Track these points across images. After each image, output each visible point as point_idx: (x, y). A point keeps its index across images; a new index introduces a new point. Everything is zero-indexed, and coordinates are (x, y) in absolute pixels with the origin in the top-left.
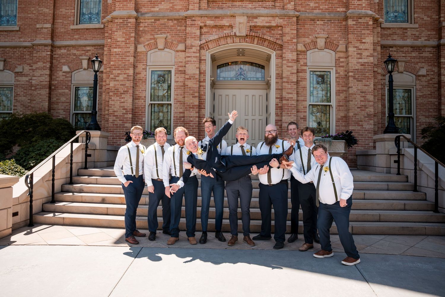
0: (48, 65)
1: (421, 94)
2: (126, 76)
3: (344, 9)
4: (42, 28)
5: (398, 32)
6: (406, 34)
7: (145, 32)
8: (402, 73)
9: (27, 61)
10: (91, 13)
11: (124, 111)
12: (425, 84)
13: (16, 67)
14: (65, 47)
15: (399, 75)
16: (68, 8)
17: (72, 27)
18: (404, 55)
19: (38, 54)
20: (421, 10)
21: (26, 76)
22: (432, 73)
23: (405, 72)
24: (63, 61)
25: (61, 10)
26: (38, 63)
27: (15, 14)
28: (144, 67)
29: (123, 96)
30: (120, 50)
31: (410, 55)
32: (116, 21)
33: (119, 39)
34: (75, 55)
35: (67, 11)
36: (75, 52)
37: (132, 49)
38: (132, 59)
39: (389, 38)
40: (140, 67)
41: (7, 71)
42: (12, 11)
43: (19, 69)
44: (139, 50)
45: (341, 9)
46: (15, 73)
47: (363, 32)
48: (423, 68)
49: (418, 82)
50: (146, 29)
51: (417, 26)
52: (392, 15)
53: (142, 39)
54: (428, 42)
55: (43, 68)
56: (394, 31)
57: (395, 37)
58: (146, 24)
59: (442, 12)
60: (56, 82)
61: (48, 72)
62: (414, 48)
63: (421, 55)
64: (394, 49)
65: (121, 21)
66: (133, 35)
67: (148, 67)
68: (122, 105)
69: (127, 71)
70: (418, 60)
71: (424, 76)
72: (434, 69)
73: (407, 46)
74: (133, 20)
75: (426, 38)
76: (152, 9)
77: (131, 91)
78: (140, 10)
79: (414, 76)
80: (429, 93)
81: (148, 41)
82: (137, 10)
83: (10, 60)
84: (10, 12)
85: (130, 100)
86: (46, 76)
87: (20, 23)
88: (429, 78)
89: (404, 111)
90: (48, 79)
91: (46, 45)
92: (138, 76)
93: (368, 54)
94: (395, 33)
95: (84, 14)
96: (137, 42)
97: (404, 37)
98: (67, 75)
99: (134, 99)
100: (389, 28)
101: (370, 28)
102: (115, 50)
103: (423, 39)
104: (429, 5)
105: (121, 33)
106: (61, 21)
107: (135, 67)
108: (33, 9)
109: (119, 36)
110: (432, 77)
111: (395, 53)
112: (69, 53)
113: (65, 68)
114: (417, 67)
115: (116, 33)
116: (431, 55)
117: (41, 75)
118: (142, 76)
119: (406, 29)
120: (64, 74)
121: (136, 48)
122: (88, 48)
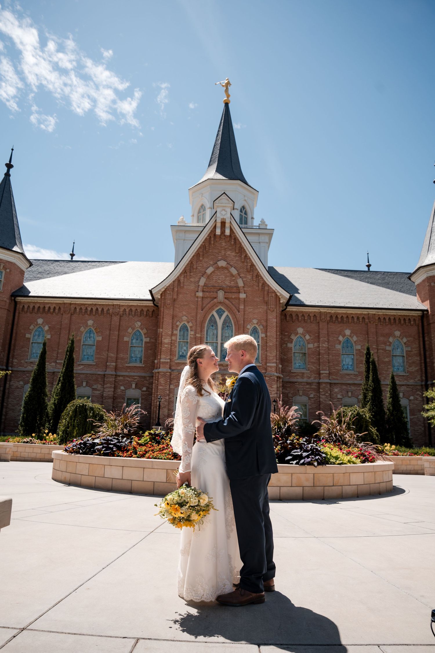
0: (113, 386)
1: (311, 407)
2: (165, 400)
3: (265, 371)
4: (110, 365)
5: (300, 374)
6: (304, 376)
7: (174, 379)
8: (301, 396)
9: (100, 382)
10: (136, 357)
11: (164, 416)
12: (313, 402)
13: (93, 385)
14: (122, 376)
15: (300, 397)
16: (124, 354)
17: (127, 365)
18: (302, 387)
19: (107, 380)
20: (311, 364)
21: (99, 390)
22: (317, 396)
23: (303, 396)
24: (120, 383)
25: (120, 355)
26: (108, 385)
27: (92, 354)
28: (173, 395)
29: (163, 409)
30: (162, 387)
31: (306, 387)
32: (161, 373)
33: (162, 382)
34: (128, 380)
35: (123, 356)
36: (128, 379)
37: (168, 387)
38: (168, 392)
39: (295, 378)
40: (171, 395)
41: (88, 387)
42: (91, 353)
43: (95, 387)
44: (171, 387)
45: (264, 371)
46: (93, 389)
47: (272, 383)
48: (312, 393)
49: (309, 401)
50: (174, 377)
51: (309, 372)
52: (298, 365)
53: (172, 382)
54: (314, 380)
55: (110, 387)
56: (298, 374)
57: (298, 377)
58: (174, 375)
59: (321, 365)
60: (116, 395)
61: (113, 390)
62: (308, 383)
63: (311, 387)
64: (297, 384)
65: (163, 373)
66: (169, 380)
67: (175, 396)
68: (163, 413)
69: (166, 398)
70: (309, 390)
71: (312, 398)
72: (317, 394)
73: (304, 382)
74: (169, 374)
75: (314, 378)
76: (177, 368)
77: (167, 407)
78: (172, 368)
79: (308, 398)
80: (315, 407)
81: (175, 383)
82: (170, 368)
83: (90, 381)
84: (89, 353)
85: (167, 411)
86: (112, 392)
87: (96, 361)
88: (315, 399)
89: (303, 416)
90: (113, 394)
91: (112, 375)
92: (170, 399)
93: (274, 393)
94: (298, 375)
95: (132, 357)
96: (170, 384)
97: (302, 377)
98: (123, 392)
99: (168, 410)
100: (295, 373)
101: (276, 381)
102: (160, 387)
103: (312, 378)
104: (315, 361)
105: (163, 379)
106: (120, 361)
107: (169, 395)
108: (104, 353)
109: (162, 381)
110: (317, 398)
111: (298, 386)
112: (124, 379)
113: (122, 388)
114: (309, 393)
115: (160, 379)
116: (316, 387)
117: (109, 391)
118: (172, 399)
119: (304, 373)
120: (121, 391)
121: (170, 386)
122: (136, 377)
